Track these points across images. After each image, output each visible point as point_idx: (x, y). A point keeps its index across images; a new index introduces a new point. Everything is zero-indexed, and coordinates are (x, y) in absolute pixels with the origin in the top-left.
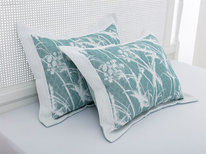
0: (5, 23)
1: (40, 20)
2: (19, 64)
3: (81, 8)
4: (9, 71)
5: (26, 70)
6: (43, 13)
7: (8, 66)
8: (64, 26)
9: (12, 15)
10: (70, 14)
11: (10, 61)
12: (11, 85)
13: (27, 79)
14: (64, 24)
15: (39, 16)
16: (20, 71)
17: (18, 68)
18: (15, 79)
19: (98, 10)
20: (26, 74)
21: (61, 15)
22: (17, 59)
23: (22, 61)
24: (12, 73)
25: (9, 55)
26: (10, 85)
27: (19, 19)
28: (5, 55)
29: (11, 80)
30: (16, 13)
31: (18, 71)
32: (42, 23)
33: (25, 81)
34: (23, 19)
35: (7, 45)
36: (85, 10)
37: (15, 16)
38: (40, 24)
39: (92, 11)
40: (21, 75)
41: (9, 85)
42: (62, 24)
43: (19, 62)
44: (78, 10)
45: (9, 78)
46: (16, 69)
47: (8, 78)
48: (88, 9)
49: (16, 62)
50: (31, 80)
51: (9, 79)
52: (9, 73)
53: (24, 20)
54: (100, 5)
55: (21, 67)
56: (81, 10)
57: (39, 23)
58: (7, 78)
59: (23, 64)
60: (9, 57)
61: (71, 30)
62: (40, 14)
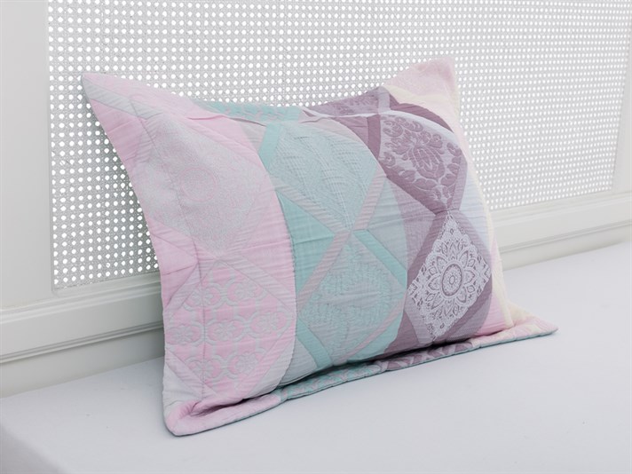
0: (69, 44)
1: (194, 45)
2: (112, 204)
3: (339, 20)
4: (73, 225)
5: (136, 228)
6: (206, 23)
7: (73, 208)
8: (279, 77)
9: (97, 16)
10: (300, 37)
11: (81, 189)
12: (78, 278)
13: (136, 265)
14: (276, 69)
15: (190, 32)
16: (116, 229)
17: (106, 218)
18: (95, 259)
19: (397, 32)
20: (136, 243)
21: (270, 36)
22: (106, 182)
23: (123, 194)
24: (87, 233)
25: (76, 166)
26: (74, 279)
27: (120, 32)
28: (64, 163)
29: (78, 262)
30: (112, 12)
31: (107, 230)
32: (202, 58)
33: (131, 271)
34: (136, 37)
35: (72, 125)
36: (353, 28)
37: (107, 21)
38: (194, 59)
39: (374, 36)
40: (116, 246)
41: (70, 279)
42: (269, 69)
43: (112, 196)
44: (330, 24)
45: (74, 252)
46: (99, 223)
47: (69, 251)
48: (363, 24)
49: (102, 195)
50: (152, 267)
51: (72, 256)
52: (74, 234)
53: (140, 41)
54: (404, 16)
55: (119, 216)
56: (339, 28)
57: (190, 58)
58: (65, 253)
59: (127, 203)
60: (76, 171)
61: (301, 97)
62: (194, 24)
